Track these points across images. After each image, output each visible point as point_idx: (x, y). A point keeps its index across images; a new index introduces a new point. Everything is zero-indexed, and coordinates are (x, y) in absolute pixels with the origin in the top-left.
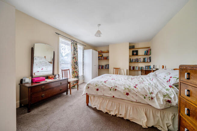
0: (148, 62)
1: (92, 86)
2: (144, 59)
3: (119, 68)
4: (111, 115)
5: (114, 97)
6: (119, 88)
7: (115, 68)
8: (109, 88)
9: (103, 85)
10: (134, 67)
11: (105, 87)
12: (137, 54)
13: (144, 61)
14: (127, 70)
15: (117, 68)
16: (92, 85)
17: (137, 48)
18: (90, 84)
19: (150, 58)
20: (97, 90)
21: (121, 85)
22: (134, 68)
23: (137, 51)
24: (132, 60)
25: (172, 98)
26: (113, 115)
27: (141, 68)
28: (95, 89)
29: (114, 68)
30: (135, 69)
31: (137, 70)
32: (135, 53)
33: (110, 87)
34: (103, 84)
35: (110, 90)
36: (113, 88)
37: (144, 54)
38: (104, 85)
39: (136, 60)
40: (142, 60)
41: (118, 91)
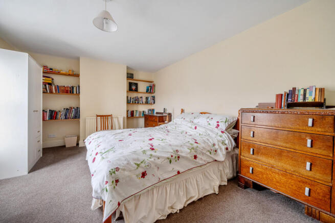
0: (151, 104)
1: (127, 173)
2: (147, 98)
3: (109, 116)
4: (178, 212)
5: (179, 173)
6: (182, 152)
7: (101, 116)
8: (168, 158)
9: (152, 159)
10: (133, 111)
11: (159, 161)
12: (136, 90)
13: (147, 103)
14: (124, 118)
15: (105, 116)
16: (124, 170)
17: (137, 79)
18: (117, 169)
19: (154, 98)
20: (144, 175)
21: (181, 146)
22: (132, 113)
23: (136, 85)
24: (129, 99)
25: (227, 144)
26: (180, 210)
27: (142, 113)
28: (137, 176)
29: (97, 116)
30: (134, 116)
31: (137, 117)
32: (134, 87)
33: (169, 155)
34: (151, 155)
35: (170, 162)
36: (174, 157)
37: (145, 91)
38: (154, 156)
39: (136, 100)
40: (144, 100)
41: (183, 157)
